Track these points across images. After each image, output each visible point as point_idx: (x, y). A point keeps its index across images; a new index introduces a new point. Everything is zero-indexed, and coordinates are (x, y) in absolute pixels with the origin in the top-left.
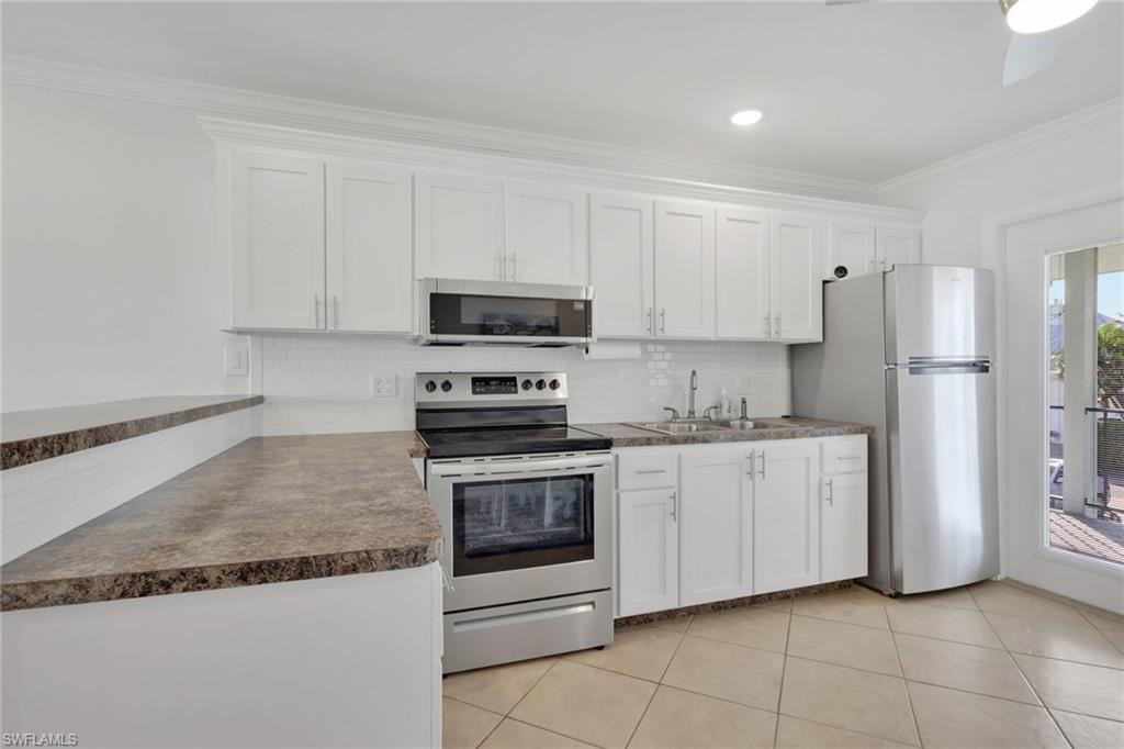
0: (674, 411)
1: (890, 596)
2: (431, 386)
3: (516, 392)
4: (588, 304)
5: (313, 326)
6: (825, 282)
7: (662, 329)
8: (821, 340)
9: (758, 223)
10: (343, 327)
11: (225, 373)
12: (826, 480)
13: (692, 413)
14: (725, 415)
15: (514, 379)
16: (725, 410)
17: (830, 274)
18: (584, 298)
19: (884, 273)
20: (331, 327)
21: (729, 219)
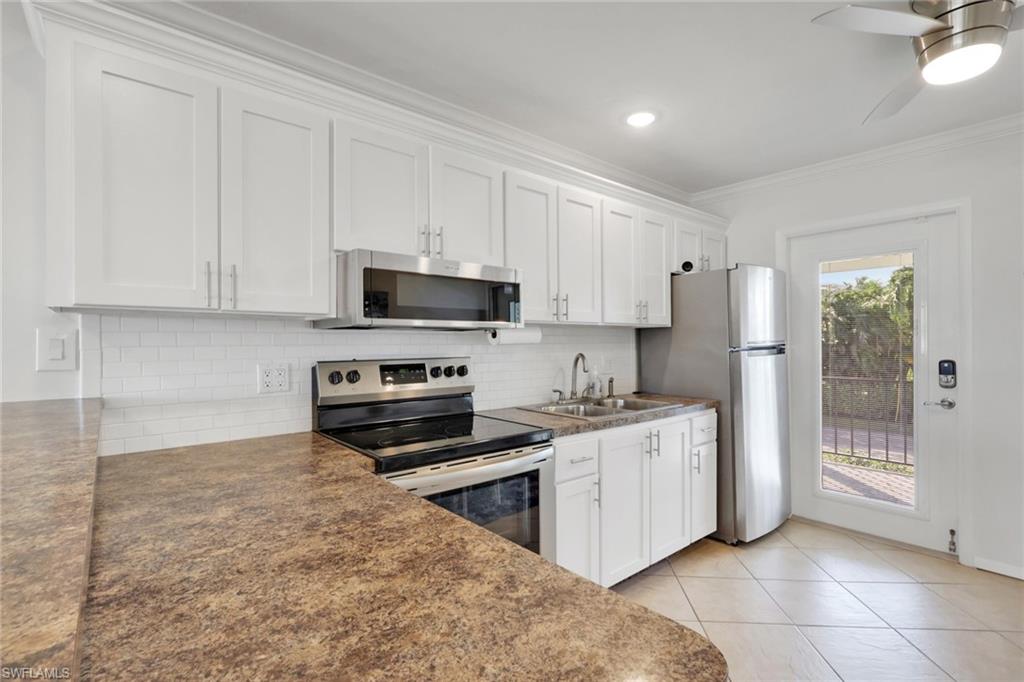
0: (561, 393)
1: (733, 545)
2: (335, 378)
3: (425, 381)
4: (516, 287)
5: (204, 304)
6: (673, 274)
7: (566, 314)
8: (670, 325)
9: (630, 217)
10: (244, 306)
11: (37, 369)
12: (695, 451)
13: (574, 393)
14: (597, 395)
15: (422, 367)
16: (597, 388)
17: (677, 267)
18: (512, 281)
19: (728, 270)
20: (227, 306)
21: (612, 212)
